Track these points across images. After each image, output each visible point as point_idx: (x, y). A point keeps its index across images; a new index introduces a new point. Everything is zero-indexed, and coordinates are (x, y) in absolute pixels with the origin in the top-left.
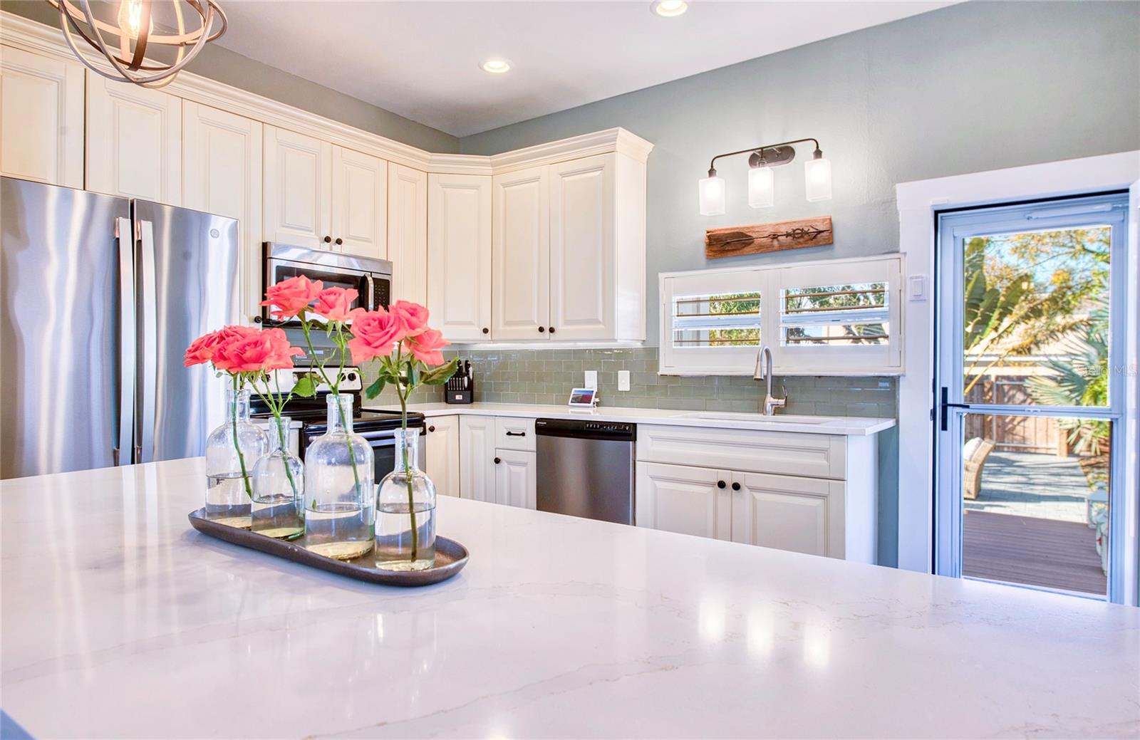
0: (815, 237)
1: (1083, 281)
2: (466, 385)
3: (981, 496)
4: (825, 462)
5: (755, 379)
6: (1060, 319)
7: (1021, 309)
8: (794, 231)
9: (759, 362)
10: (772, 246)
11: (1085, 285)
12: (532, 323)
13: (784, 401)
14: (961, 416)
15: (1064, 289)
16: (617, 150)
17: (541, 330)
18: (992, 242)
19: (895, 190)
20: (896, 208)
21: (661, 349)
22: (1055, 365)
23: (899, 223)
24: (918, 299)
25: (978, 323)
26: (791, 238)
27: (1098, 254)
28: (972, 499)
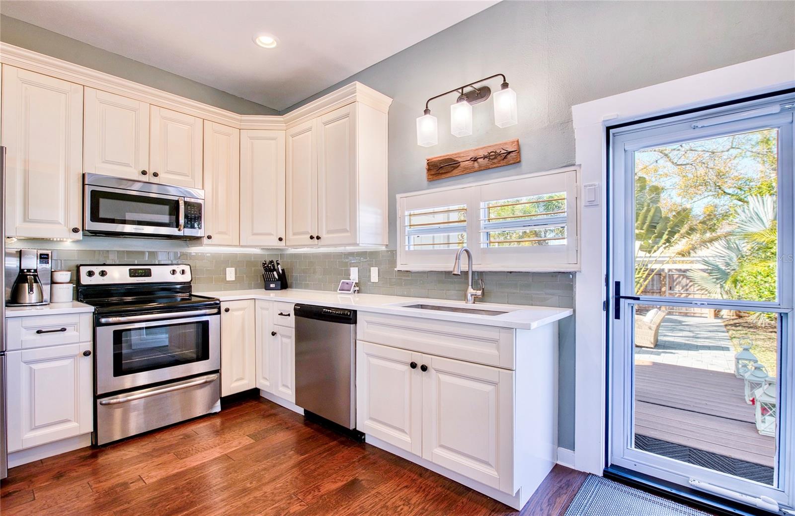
0: (505, 158)
1: (723, 212)
2: (277, 277)
3: (659, 345)
4: (496, 352)
5: (454, 274)
6: (708, 235)
7: (685, 229)
8: (489, 154)
9: (457, 261)
10: (473, 167)
11: (725, 214)
12: (307, 233)
13: (481, 292)
14: (632, 307)
15: (710, 216)
16: (357, 100)
17: (312, 238)
18: (665, 190)
19: (571, 113)
20: (572, 126)
21: (398, 251)
22: (706, 263)
23: (575, 140)
24: (592, 204)
25: (656, 237)
26: (488, 159)
27: (733, 195)
28: (652, 348)
